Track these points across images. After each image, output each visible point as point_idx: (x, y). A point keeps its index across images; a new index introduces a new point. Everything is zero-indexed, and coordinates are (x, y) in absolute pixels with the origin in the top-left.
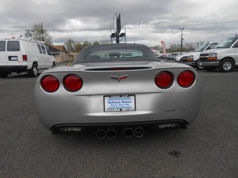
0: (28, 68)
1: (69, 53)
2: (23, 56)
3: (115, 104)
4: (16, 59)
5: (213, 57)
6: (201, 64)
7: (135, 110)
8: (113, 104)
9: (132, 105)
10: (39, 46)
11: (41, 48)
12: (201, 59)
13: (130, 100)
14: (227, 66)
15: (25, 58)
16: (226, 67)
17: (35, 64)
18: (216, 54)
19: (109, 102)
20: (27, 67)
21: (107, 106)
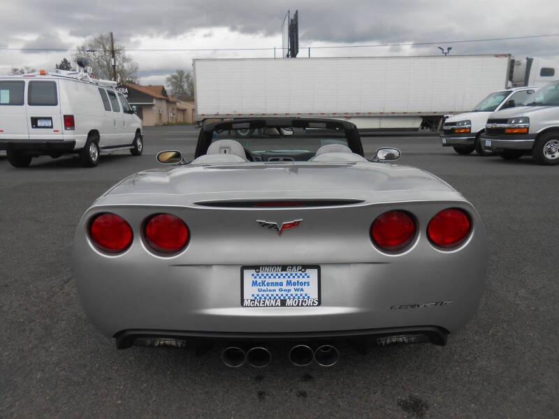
0: (77, 146)
1: (174, 103)
2: (65, 116)
3: (270, 288)
4: (48, 123)
5: (519, 128)
6: (488, 143)
7: (319, 305)
8: (263, 288)
9: (312, 292)
10: (101, 91)
11: (108, 97)
12: (489, 132)
13: (306, 280)
14: (554, 150)
15: (69, 121)
16: (550, 152)
17: (94, 135)
18: (527, 120)
19: (254, 283)
20: (73, 143)
21: (250, 292)
